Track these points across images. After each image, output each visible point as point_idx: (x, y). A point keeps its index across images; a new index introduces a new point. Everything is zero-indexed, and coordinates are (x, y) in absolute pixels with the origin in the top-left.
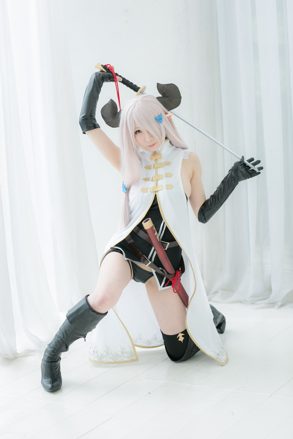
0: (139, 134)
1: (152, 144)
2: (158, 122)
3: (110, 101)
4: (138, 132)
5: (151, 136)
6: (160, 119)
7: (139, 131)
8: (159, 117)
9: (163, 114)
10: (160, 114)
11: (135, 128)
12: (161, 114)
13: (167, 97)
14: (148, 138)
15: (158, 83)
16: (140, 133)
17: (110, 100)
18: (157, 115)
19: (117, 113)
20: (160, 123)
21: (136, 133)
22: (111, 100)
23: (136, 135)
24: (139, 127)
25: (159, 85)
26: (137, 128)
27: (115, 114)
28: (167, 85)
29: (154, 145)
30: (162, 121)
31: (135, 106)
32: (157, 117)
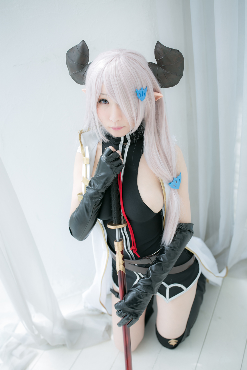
0: (103, 106)
1: (117, 126)
2: (138, 99)
3: (82, 43)
4: (102, 101)
5: (120, 115)
6: (142, 94)
7: (105, 101)
8: (142, 90)
10: (144, 87)
11: (101, 93)
12: (146, 87)
13: (164, 67)
14: (113, 116)
15: (160, 41)
16: (105, 105)
18: (139, 87)
19: (86, 65)
20: (140, 101)
21: (100, 101)
23: (99, 104)
24: (106, 95)
25: (159, 45)
26: (103, 94)
27: (83, 66)
28: (170, 50)
29: (119, 128)
30: (144, 99)
31: (112, 61)
32: (139, 89)
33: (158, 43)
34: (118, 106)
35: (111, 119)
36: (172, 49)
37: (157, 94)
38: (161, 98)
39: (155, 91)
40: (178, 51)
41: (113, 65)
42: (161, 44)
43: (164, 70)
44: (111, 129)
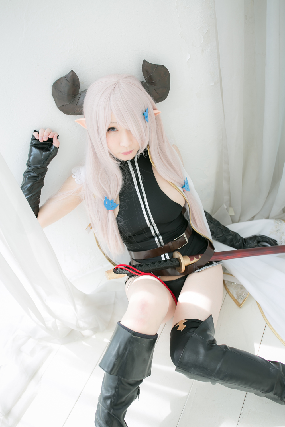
0: (112, 133)
1: (128, 150)
3: (71, 74)
4: (112, 129)
9: (151, 108)
11: (111, 122)
13: (153, 84)
16: (114, 132)
17: (70, 71)
19: (77, 95)
20: (147, 122)
21: (108, 130)
22: (72, 71)
23: (108, 133)
24: (116, 123)
26: (113, 123)
27: (74, 96)
28: (156, 66)
29: (130, 152)
31: (115, 88)
32: (144, 111)
33: (144, 61)
34: (128, 132)
35: (121, 145)
36: (158, 65)
37: (156, 112)
38: (158, 115)
39: (154, 109)
40: (163, 66)
42: (146, 62)
43: (153, 86)
44: (121, 154)
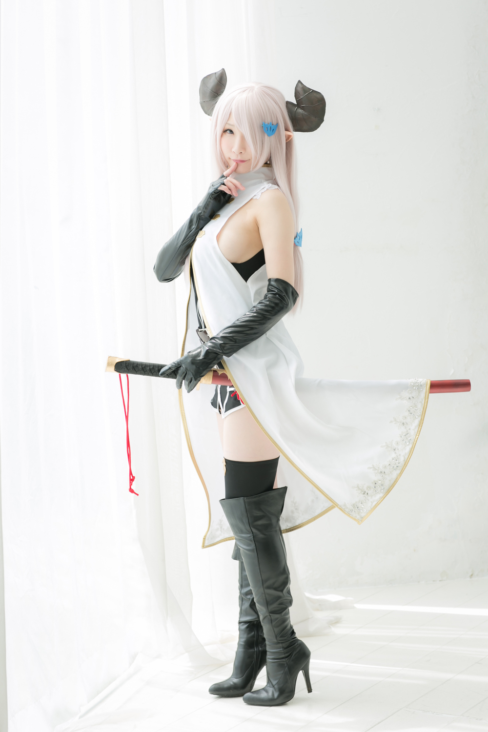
0: (228, 134)
3: (221, 72)
4: (228, 131)
5: (243, 146)
6: (271, 129)
7: (231, 132)
8: (272, 126)
9: (282, 127)
10: (275, 123)
12: (277, 124)
13: (303, 108)
14: (236, 148)
15: (301, 81)
18: (268, 121)
20: (266, 136)
21: (225, 131)
22: (223, 70)
23: (224, 134)
24: (234, 125)
25: (300, 84)
26: (230, 125)
27: (216, 94)
28: (311, 91)
30: (273, 134)
31: (245, 92)
33: (299, 82)
34: (243, 138)
35: (233, 150)
36: (313, 90)
37: (288, 133)
38: (292, 139)
39: (287, 130)
40: (320, 93)
41: (245, 95)
42: (302, 83)
43: (302, 110)
